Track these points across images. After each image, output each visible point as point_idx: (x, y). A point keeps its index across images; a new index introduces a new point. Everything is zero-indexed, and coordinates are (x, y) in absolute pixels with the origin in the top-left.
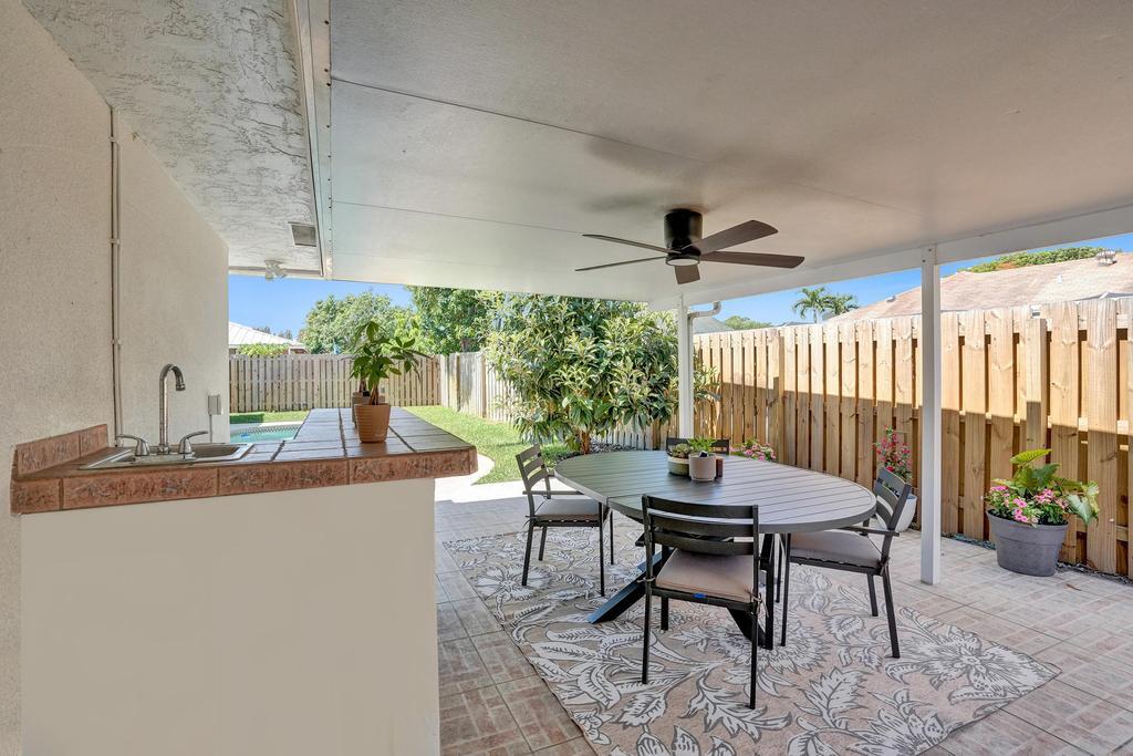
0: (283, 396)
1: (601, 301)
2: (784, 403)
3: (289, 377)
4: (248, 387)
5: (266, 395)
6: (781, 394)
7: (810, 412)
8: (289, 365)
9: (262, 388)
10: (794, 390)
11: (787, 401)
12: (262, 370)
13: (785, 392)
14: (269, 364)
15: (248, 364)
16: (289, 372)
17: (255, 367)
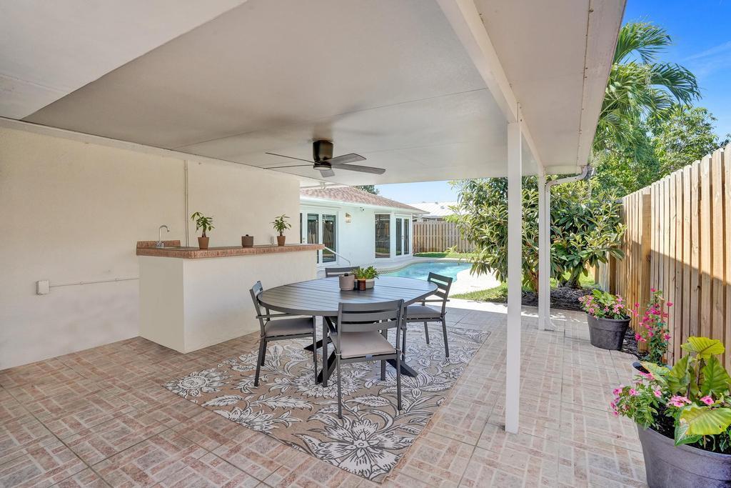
2: (649, 261)
5: (456, 243)
11: (652, 260)
12: (454, 230)
13: (651, 251)
17: (450, 228)
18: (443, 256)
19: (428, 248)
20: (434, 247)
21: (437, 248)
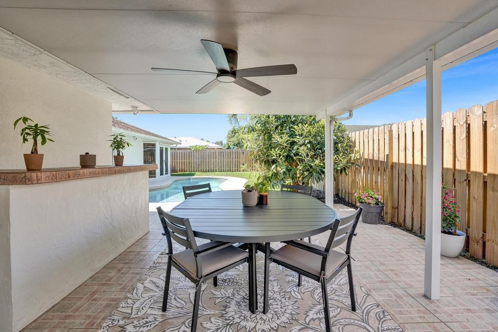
0: (205, 166)
1: (295, 116)
2: (392, 169)
3: (207, 158)
4: (193, 162)
5: (199, 165)
6: (390, 164)
7: (406, 174)
8: (207, 154)
9: (197, 163)
10: (397, 162)
11: (394, 168)
12: (197, 156)
13: (393, 163)
14: (200, 153)
15: (193, 153)
16: (207, 156)
17: (195, 155)
18: (193, 175)
19: (178, 169)
20: (183, 168)
21: (186, 169)
